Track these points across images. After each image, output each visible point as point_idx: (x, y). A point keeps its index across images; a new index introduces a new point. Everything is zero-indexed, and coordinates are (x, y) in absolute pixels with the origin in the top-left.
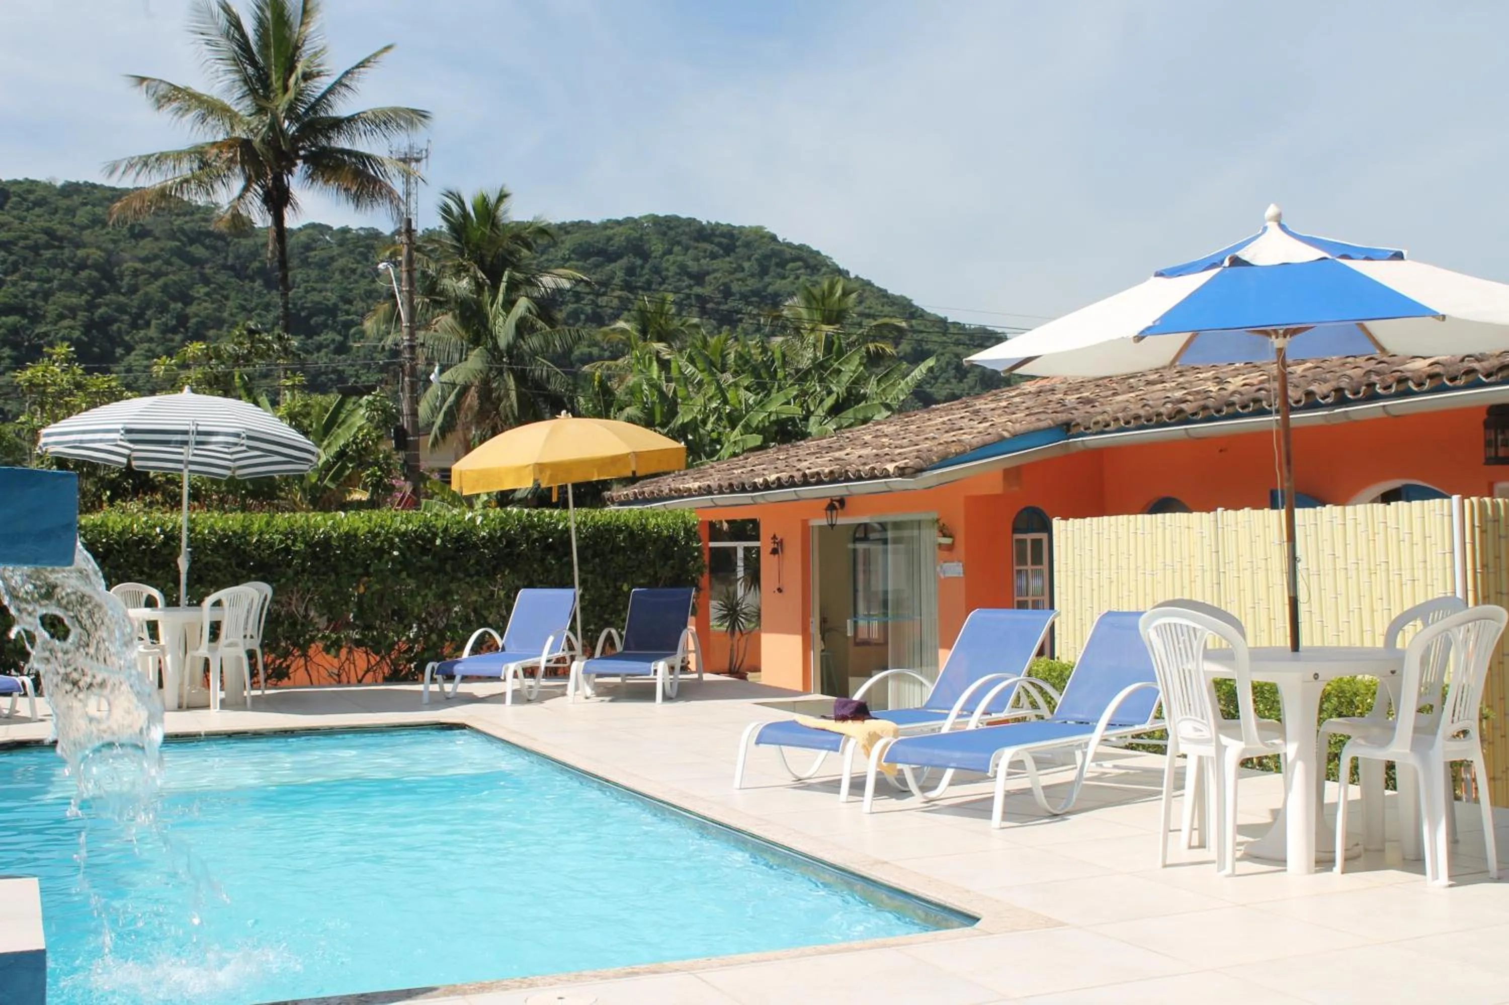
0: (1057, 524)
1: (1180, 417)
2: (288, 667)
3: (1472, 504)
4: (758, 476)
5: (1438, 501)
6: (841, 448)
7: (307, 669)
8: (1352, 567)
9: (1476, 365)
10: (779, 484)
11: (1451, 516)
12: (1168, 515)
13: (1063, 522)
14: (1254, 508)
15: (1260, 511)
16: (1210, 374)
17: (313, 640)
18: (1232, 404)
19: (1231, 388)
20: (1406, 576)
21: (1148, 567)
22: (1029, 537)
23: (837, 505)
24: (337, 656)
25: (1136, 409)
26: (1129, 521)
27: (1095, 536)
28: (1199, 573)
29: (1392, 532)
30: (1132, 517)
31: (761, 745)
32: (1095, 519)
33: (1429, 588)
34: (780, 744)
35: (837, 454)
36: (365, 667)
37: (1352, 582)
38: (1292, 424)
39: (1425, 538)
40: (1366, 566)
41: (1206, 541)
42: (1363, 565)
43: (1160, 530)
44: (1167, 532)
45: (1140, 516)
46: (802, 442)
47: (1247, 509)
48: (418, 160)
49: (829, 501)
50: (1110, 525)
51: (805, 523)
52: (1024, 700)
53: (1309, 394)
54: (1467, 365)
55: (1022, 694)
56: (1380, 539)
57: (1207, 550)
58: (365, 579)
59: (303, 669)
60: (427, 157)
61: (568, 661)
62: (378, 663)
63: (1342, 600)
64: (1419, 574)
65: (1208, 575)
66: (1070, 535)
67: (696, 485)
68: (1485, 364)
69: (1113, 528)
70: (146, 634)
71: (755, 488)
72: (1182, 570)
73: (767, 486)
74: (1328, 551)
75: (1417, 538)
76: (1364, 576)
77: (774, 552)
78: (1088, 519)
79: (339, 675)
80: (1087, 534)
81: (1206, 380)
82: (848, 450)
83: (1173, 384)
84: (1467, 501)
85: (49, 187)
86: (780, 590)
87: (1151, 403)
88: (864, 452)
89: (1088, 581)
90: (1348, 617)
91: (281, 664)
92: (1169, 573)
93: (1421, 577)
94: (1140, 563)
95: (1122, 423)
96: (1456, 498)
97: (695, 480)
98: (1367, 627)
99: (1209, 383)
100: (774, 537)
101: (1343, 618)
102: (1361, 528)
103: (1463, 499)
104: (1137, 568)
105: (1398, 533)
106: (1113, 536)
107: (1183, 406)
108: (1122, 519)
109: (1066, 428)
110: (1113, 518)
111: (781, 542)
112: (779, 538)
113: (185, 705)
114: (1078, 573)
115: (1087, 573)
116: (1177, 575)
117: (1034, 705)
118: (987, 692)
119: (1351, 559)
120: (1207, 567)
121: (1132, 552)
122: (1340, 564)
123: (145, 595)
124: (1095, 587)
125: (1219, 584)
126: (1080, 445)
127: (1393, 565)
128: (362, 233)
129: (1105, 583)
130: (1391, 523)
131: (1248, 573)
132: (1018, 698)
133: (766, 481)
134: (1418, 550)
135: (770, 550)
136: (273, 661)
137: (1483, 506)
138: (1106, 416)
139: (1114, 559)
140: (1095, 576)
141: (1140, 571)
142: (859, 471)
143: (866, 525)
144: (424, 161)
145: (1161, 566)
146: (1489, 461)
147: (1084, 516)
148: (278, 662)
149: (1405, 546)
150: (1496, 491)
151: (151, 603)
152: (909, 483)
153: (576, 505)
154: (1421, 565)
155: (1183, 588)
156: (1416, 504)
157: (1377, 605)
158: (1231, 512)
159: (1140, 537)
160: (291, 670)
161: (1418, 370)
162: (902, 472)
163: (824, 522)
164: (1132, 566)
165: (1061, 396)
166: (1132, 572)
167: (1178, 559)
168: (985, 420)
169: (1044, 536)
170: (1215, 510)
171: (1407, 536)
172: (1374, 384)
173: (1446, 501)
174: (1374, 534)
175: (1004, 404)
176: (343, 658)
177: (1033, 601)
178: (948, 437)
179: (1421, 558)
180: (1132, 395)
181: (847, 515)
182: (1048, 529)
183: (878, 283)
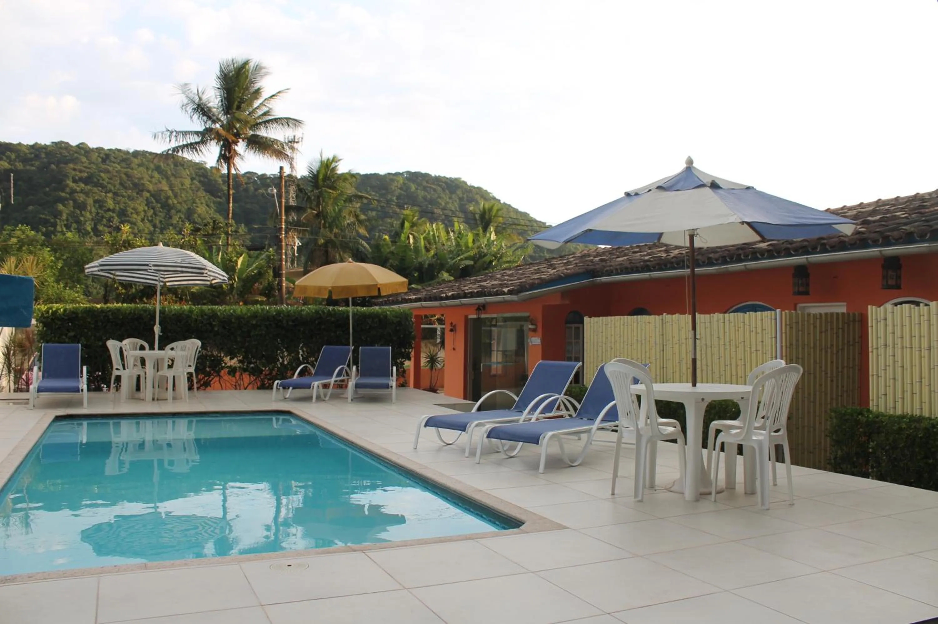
0: (586, 319)
1: (646, 268)
2: (210, 381)
3: (786, 313)
4: (443, 293)
5: (769, 312)
6: (485, 281)
7: (220, 383)
8: (727, 344)
9: (789, 246)
10: (453, 297)
11: (776, 319)
12: (639, 316)
13: (589, 319)
14: (681, 314)
15: (684, 316)
16: (663, 249)
17: (223, 368)
18: (672, 263)
19: (672, 255)
20: (753, 349)
21: (630, 342)
22: (573, 326)
23: (481, 308)
24: (234, 376)
25: (627, 264)
26: (620, 319)
27: (604, 326)
28: (654, 345)
29: (747, 327)
30: (622, 317)
31: (427, 427)
32: (604, 318)
33: (764, 355)
34: (438, 427)
35: (482, 284)
36: (248, 382)
37: (728, 352)
38: (696, 272)
39: (763, 330)
40: (734, 344)
41: (657, 330)
42: (733, 343)
43: (635, 324)
44: (639, 325)
45: (626, 317)
46: (468, 278)
47: (677, 315)
48: (297, 142)
49: (477, 306)
50: (611, 321)
51: (466, 316)
52: (562, 407)
53: (709, 258)
54: (785, 245)
55: (561, 403)
56: (741, 330)
57: (657, 333)
58: (248, 339)
59: (218, 382)
60: (302, 141)
61: (346, 381)
62: (255, 380)
63: (722, 359)
64: (760, 348)
65: (658, 347)
66: (592, 325)
67: (414, 297)
68: (794, 245)
69: (613, 322)
70: (139, 363)
71: (442, 299)
72: (645, 343)
73: (447, 298)
74: (716, 335)
75: (759, 330)
76: (733, 349)
77: (451, 330)
78: (601, 318)
79: (236, 386)
80: (601, 325)
81: (660, 251)
82: (488, 282)
83: (645, 253)
84: (783, 313)
85: (127, 153)
86: (454, 349)
87: (633, 261)
88: (496, 282)
89: (601, 348)
90: (725, 368)
91: (207, 380)
92: (639, 345)
93: (760, 349)
94: (626, 340)
95: (619, 271)
96: (778, 311)
97: (414, 295)
98: (734, 373)
99: (662, 253)
100: (452, 323)
101: (723, 368)
102: (732, 324)
103: (781, 311)
104: (624, 342)
105: (750, 328)
106: (613, 326)
107: (648, 263)
108: (618, 318)
109: (593, 273)
110: (613, 318)
111: (455, 326)
112: (454, 324)
113: (156, 399)
114: (596, 344)
115: (600, 344)
116: (643, 346)
117: (567, 409)
118: (544, 401)
119: (727, 340)
120: (658, 342)
121: (622, 333)
122: (722, 342)
123: (139, 345)
124: (604, 351)
125: (663, 350)
126: (598, 281)
127: (747, 343)
128: (272, 176)
129: (609, 349)
130: (747, 322)
131: (677, 346)
132: (559, 406)
133: (446, 295)
134: (759, 337)
135: (449, 330)
136: (204, 378)
137: (791, 315)
138: (611, 268)
139: (613, 337)
140: (604, 345)
141: (626, 344)
142: (490, 291)
143: (496, 318)
144: (300, 143)
145: (635, 341)
146: (795, 294)
147: (599, 316)
148: (206, 378)
149: (753, 334)
150: (798, 308)
151: (142, 348)
152: (514, 298)
153: (353, 305)
154: (761, 343)
155: (646, 352)
156: (759, 313)
157: (739, 362)
158: (669, 316)
159: (626, 327)
160: (212, 383)
161: (761, 248)
162: (510, 292)
163: (475, 316)
164: (622, 341)
165: (592, 258)
166: (622, 344)
167: (643, 338)
168: (554, 269)
169: (580, 325)
170: (662, 314)
171: (754, 329)
172: (740, 255)
173: (773, 312)
174: (738, 327)
175: (565, 261)
176: (238, 378)
177: (575, 357)
178: (536, 276)
179: (760, 340)
180: (625, 258)
181: (485, 313)
182: (582, 322)
183: (514, 206)
